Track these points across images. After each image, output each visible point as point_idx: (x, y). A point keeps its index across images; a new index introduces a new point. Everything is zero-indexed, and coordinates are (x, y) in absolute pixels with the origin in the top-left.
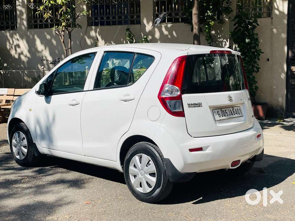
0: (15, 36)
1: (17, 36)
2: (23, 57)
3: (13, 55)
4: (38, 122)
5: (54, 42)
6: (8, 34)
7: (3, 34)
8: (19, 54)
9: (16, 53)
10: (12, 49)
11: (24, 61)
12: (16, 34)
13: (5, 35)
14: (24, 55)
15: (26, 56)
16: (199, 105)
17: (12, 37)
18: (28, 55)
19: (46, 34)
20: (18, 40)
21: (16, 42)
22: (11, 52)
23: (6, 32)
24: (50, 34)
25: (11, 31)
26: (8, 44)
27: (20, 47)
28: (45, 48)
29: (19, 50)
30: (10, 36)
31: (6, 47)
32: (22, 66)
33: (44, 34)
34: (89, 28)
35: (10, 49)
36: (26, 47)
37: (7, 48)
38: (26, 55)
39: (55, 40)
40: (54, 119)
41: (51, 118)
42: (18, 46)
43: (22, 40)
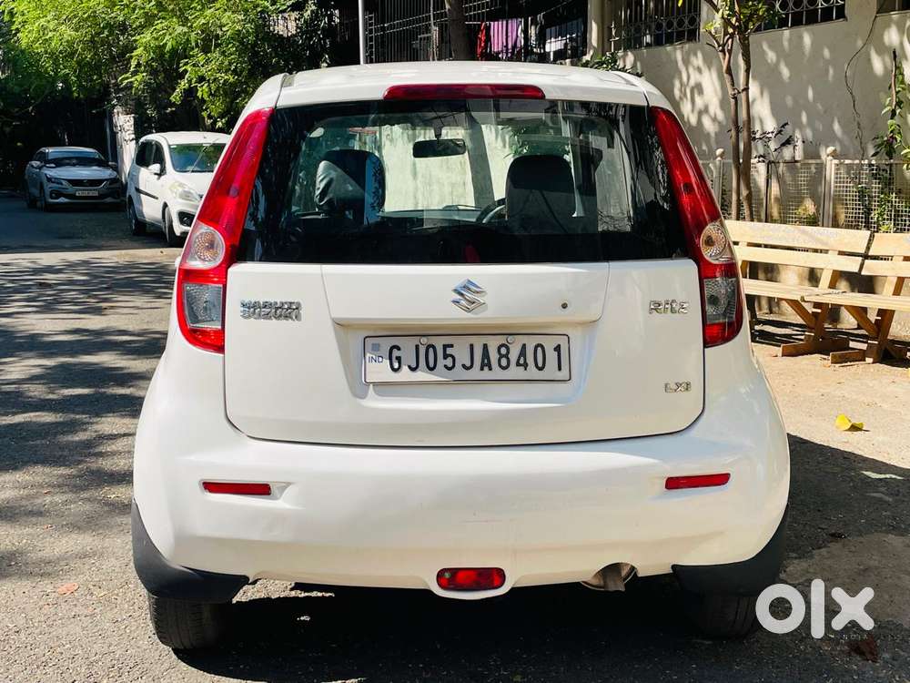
0: (693, 59)
1: (698, 60)
2: (707, 123)
3: (686, 117)
5: (785, 72)
6: (679, 56)
7: (668, 54)
8: (700, 113)
9: (693, 111)
10: (685, 100)
11: (708, 134)
12: (696, 54)
13: (673, 57)
14: (710, 116)
15: (714, 119)
16: (287, 311)
17: (687, 62)
18: (720, 116)
19: (765, 47)
20: (699, 70)
21: (695, 77)
22: (681, 106)
23: (675, 49)
24: (776, 46)
25: (687, 46)
26: (677, 84)
27: (702, 93)
28: (762, 93)
29: (699, 102)
30: (683, 59)
31: (673, 91)
32: (704, 148)
33: (762, 47)
34: (882, 18)
35: (681, 98)
36: (715, 91)
37: (673, 95)
38: (715, 115)
39: (787, 65)
42: (699, 88)
43: (710, 69)
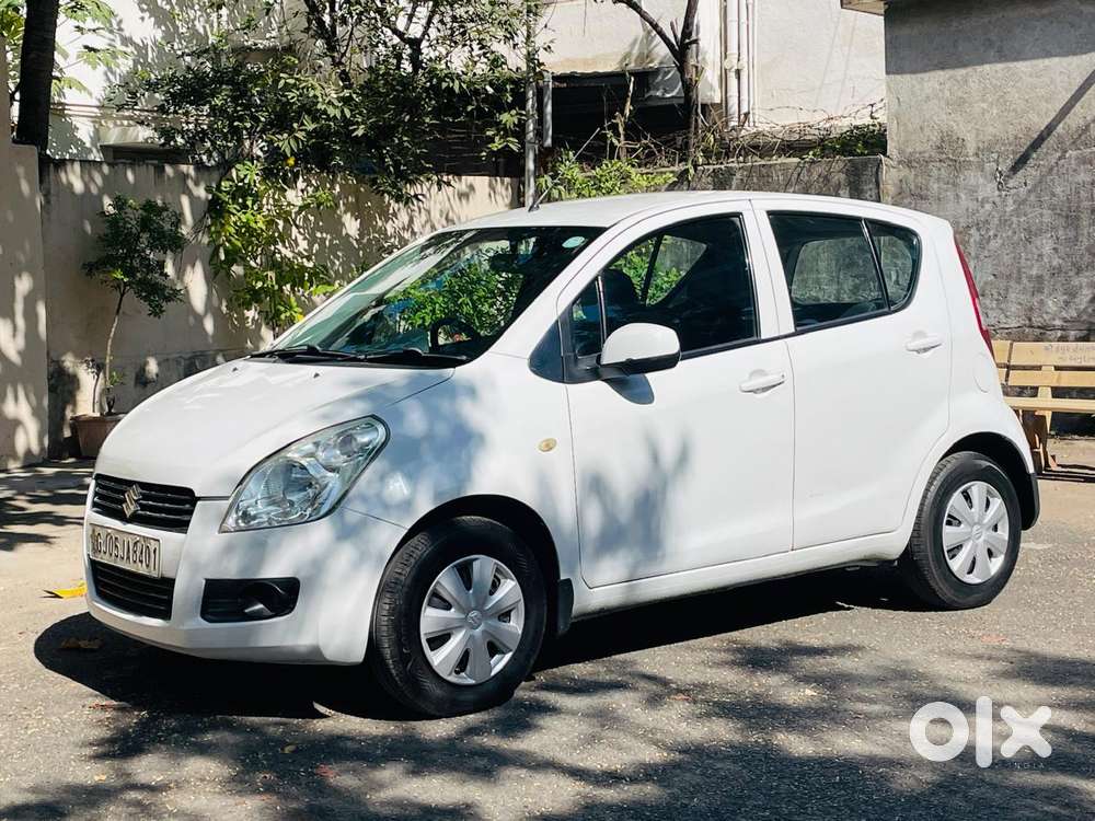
4: (596, 485)
40: (684, 458)
41: (669, 454)
